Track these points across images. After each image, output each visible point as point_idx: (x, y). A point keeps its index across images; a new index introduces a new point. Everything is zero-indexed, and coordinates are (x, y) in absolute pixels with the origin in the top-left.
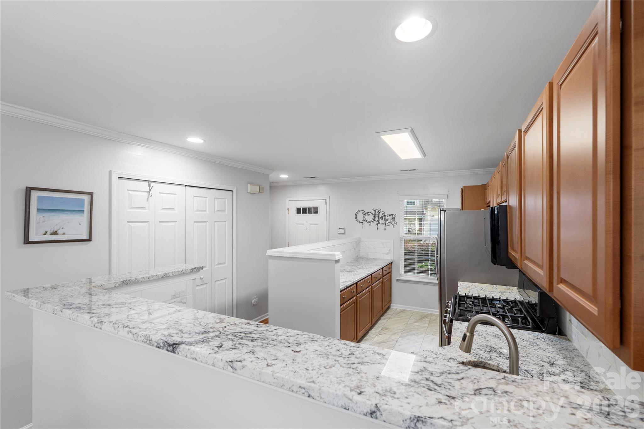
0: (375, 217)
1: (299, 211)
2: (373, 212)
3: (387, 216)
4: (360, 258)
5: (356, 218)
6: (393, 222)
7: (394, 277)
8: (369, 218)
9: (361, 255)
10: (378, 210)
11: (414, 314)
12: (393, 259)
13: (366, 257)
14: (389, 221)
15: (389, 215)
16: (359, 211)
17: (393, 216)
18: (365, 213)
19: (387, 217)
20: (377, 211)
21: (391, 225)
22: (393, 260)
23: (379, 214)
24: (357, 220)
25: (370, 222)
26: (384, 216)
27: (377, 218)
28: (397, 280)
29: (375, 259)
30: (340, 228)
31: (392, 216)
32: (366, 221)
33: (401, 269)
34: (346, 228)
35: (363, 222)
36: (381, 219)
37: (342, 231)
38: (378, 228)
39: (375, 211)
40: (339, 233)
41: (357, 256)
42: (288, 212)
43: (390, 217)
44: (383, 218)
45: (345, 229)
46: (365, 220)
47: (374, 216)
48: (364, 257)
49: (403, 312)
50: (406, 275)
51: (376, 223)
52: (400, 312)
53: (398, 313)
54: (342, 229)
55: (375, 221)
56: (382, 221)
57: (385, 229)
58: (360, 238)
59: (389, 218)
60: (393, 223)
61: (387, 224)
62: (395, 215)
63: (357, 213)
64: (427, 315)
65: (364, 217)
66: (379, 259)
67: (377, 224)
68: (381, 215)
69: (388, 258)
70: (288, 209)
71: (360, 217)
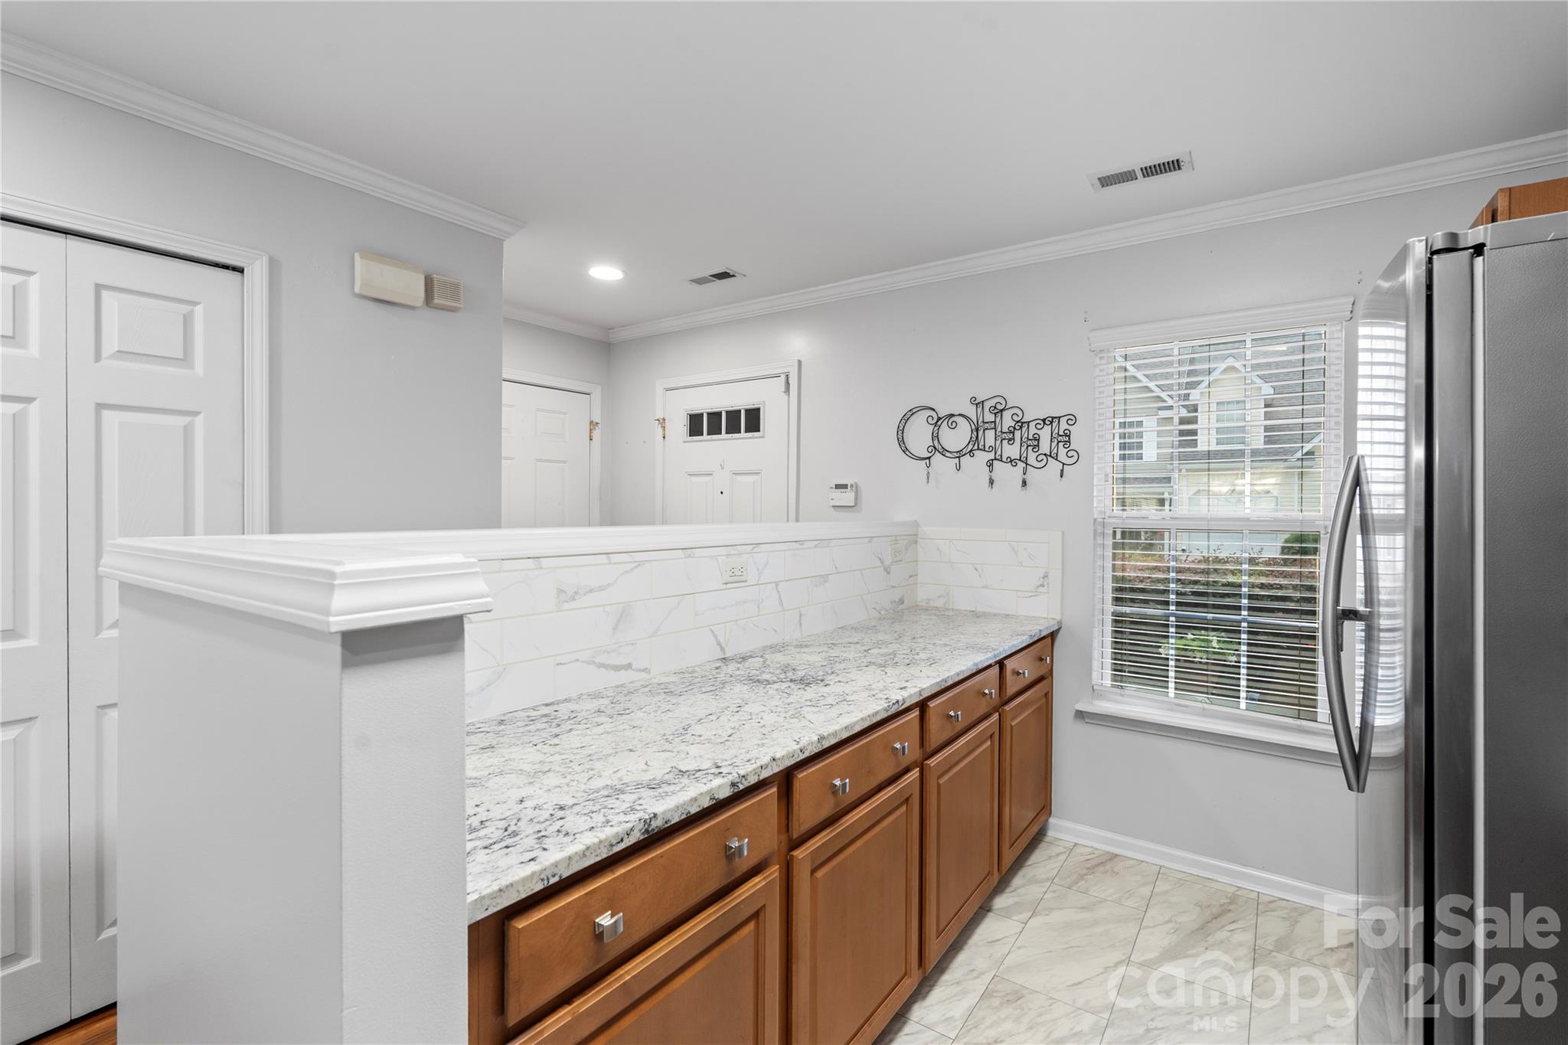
0: (981, 433)
1: (695, 424)
2: (971, 411)
3: (1032, 425)
4: (916, 608)
5: (901, 441)
6: (1062, 451)
7: (1066, 699)
8: (956, 438)
9: (923, 594)
10: (992, 403)
11: (1161, 887)
12: (1058, 618)
13: (939, 603)
14: (1045, 447)
15: (1044, 420)
16: (912, 413)
17: (1064, 425)
18: (939, 419)
19: (1033, 430)
20: (987, 405)
21: (1054, 466)
22: (1060, 623)
23: (998, 419)
24: (905, 450)
25: (959, 454)
26: (1021, 424)
27: (990, 434)
28: (1080, 715)
29: (976, 616)
30: (838, 487)
31: (1054, 424)
32: (944, 452)
33: (1096, 665)
34: (860, 484)
35: (929, 458)
36: (1005, 442)
37: (847, 497)
38: (992, 482)
39: (979, 404)
40: (834, 506)
41: (902, 601)
42: (660, 430)
43: (1048, 429)
44: (1018, 434)
45: (856, 488)
46: (937, 448)
47: (977, 430)
48: (932, 604)
49: (1108, 866)
50: (1122, 695)
51: (983, 457)
52: (1092, 869)
53: (1082, 877)
54: (845, 486)
55: (978, 449)
56: (1012, 451)
57: (1024, 483)
58: (916, 524)
59: (1045, 434)
60: (1062, 457)
61: (1032, 460)
62: (1072, 419)
63: (906, 419)
64: (1233, 899)
65: (935, 436)
66: (995, 615)
67: (990, 464)
68: (1008, 422)
69: (1039, 616)
70: (662, 422)
71: (919, 435)
